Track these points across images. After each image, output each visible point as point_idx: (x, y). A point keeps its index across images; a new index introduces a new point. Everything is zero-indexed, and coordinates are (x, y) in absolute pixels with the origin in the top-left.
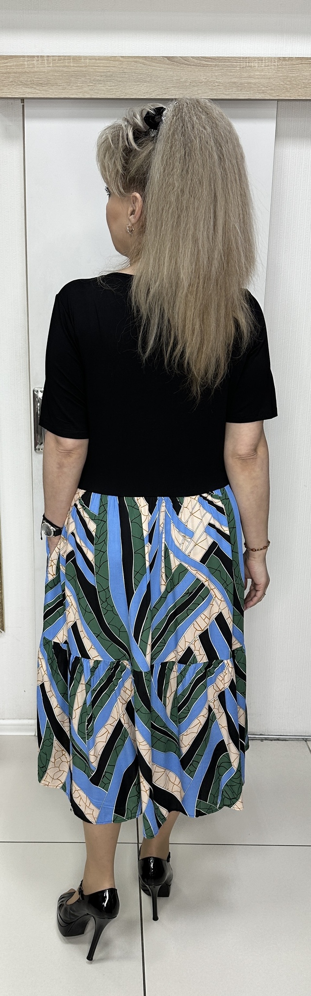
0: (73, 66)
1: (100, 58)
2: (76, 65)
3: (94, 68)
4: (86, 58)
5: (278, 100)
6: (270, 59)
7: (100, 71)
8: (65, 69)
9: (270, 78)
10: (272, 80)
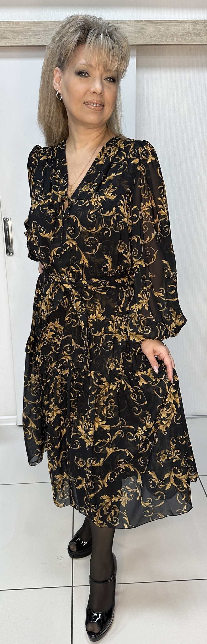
0: (16, 27)
1: (31, 22)
2: (17, 26)
3: (29, 28)
4: (23, 22)
5: (136, 45)
6: (130, 22)
7: (33, 29)
8: (11, 29)
9: (130, 33)
10: (131, 34)
